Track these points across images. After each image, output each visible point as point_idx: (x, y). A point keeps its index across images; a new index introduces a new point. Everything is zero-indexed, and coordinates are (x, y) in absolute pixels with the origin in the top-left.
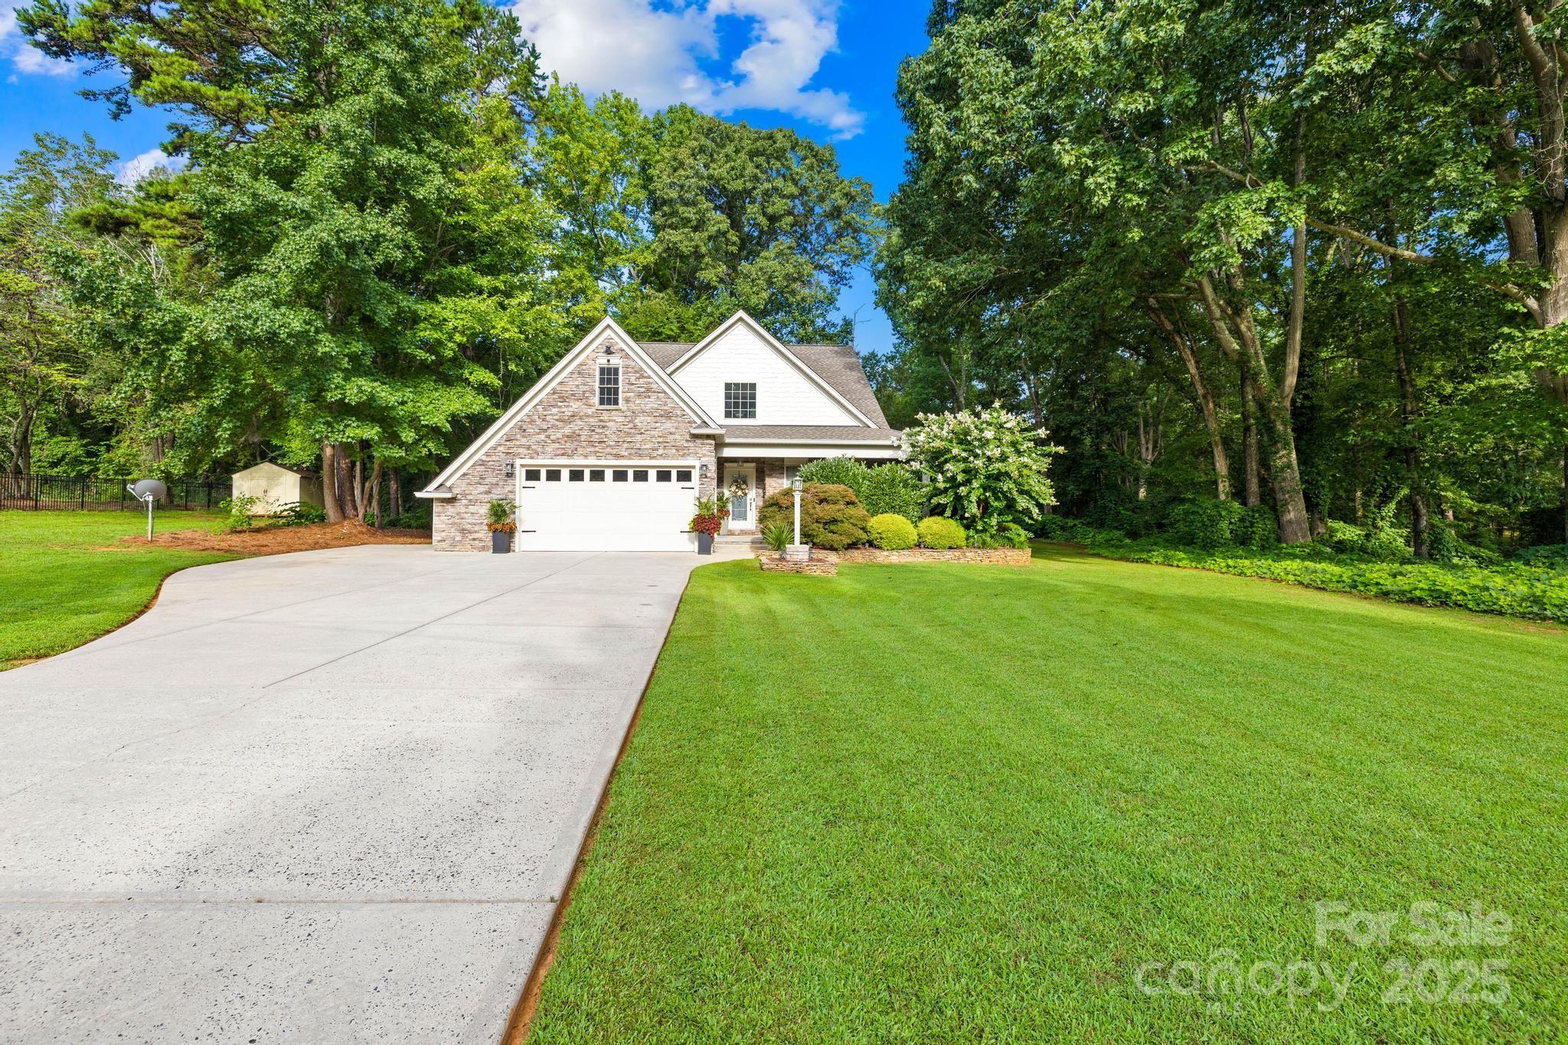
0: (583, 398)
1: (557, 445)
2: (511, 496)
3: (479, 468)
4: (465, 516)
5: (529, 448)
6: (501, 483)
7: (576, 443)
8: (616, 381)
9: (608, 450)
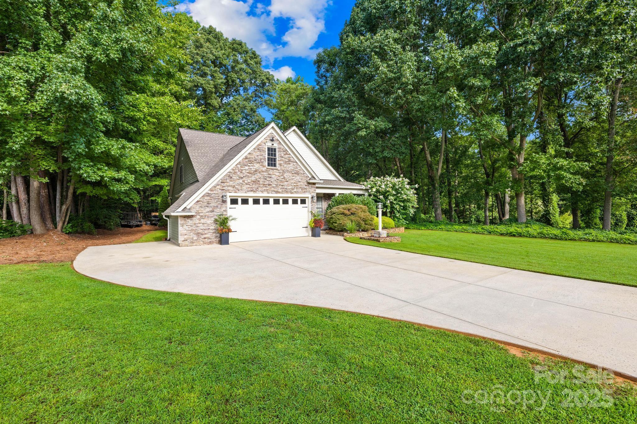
0: (260, 162)
1: (248, 186)
2: (225, 213)
3: (206, 198)
4: (199, 225)
5: (234, 187)
6: (219, 206)
7: (257, 185)
8: (275, 155)
9: (273, 189)
